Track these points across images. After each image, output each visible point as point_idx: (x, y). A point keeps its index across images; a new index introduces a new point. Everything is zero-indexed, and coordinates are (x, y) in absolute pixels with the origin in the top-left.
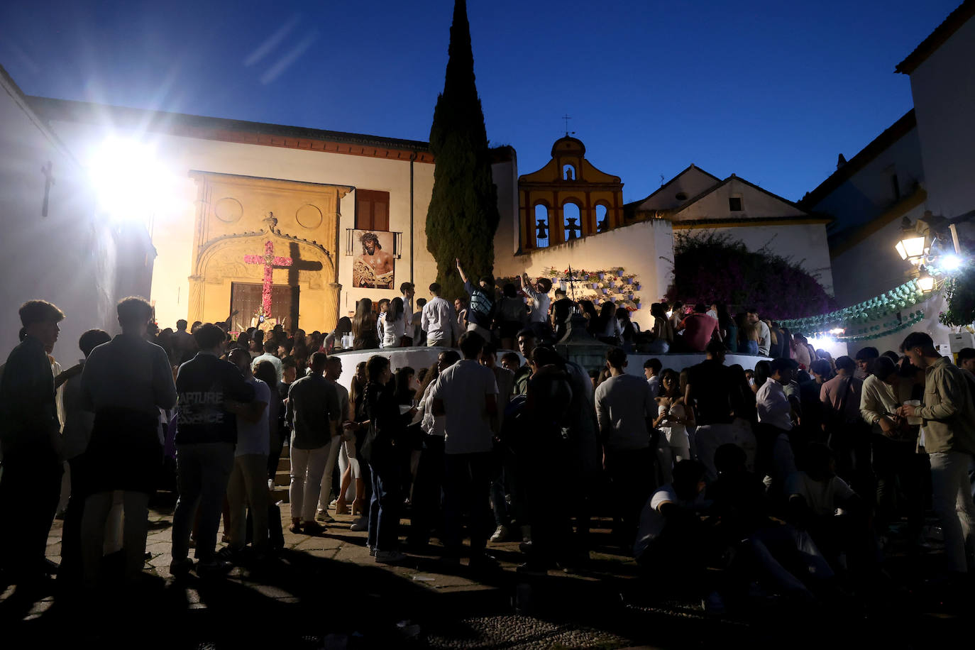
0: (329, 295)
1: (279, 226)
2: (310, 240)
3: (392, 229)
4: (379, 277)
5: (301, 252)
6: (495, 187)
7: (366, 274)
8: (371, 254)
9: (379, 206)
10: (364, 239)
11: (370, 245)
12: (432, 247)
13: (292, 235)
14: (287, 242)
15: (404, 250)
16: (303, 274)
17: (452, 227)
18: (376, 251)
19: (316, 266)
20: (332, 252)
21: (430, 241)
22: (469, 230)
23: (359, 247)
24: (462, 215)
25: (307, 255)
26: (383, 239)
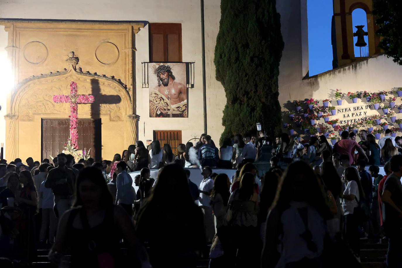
0: (128, 126)
1: (80, 64)
2: (109, 75)
3: (184, 60)
4: (173, 107)
5: (102, 87)
6: (277, 16)
7: (162, 104)
8: (166, 85)
9: (172, 38)
10: (158, 72)
11: (164, 76)
12: (220, 77)
13: (92, 72)
14: (88, 79)
15: (197, 79)
16: (104, 108)
17: (237, 59)
18: (170, 82)
19: (116, 100)
20: (130, 86)
21: (218, 71)
22: (252, 60)
23: (154, 80)
24: (246, 46)
25: (107, 90)
26: (177, 70)
